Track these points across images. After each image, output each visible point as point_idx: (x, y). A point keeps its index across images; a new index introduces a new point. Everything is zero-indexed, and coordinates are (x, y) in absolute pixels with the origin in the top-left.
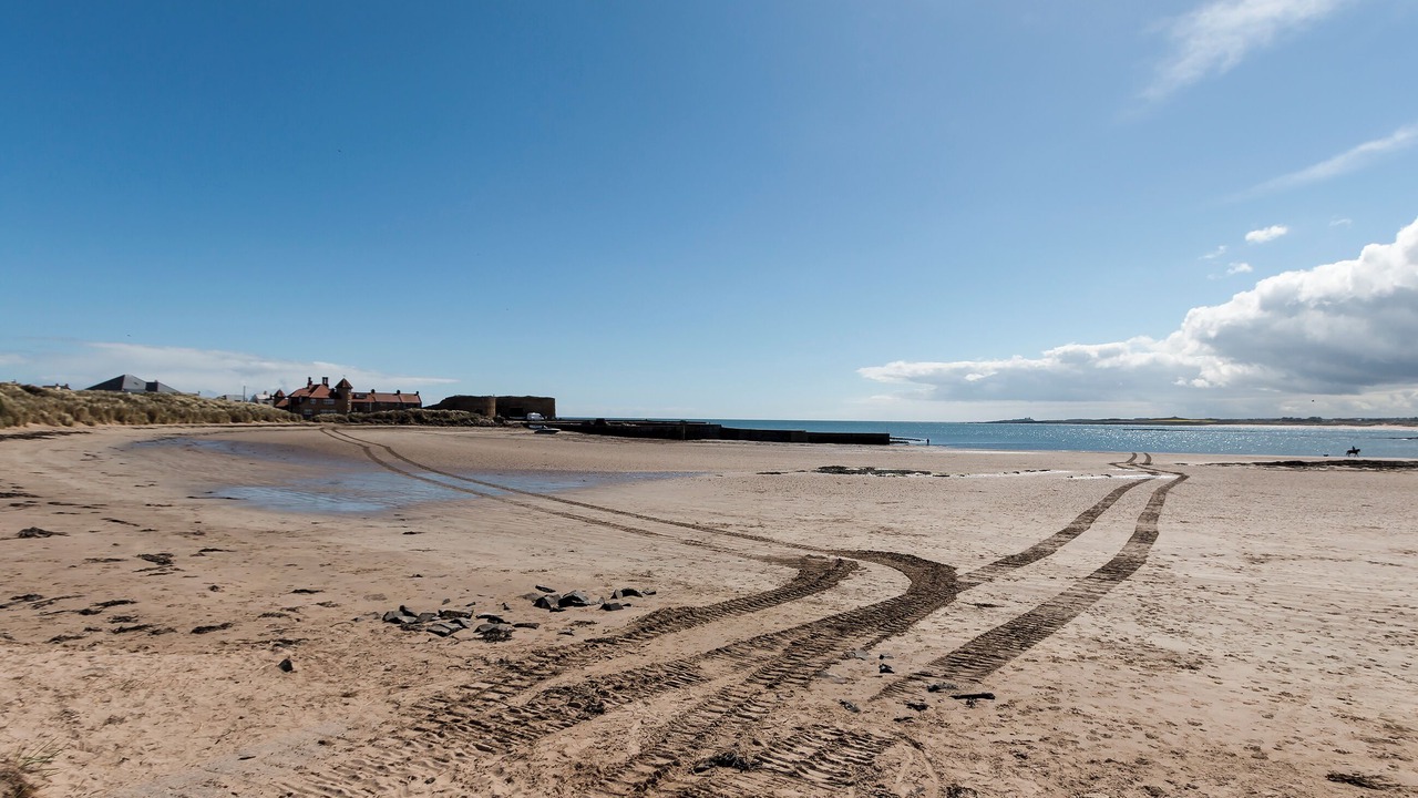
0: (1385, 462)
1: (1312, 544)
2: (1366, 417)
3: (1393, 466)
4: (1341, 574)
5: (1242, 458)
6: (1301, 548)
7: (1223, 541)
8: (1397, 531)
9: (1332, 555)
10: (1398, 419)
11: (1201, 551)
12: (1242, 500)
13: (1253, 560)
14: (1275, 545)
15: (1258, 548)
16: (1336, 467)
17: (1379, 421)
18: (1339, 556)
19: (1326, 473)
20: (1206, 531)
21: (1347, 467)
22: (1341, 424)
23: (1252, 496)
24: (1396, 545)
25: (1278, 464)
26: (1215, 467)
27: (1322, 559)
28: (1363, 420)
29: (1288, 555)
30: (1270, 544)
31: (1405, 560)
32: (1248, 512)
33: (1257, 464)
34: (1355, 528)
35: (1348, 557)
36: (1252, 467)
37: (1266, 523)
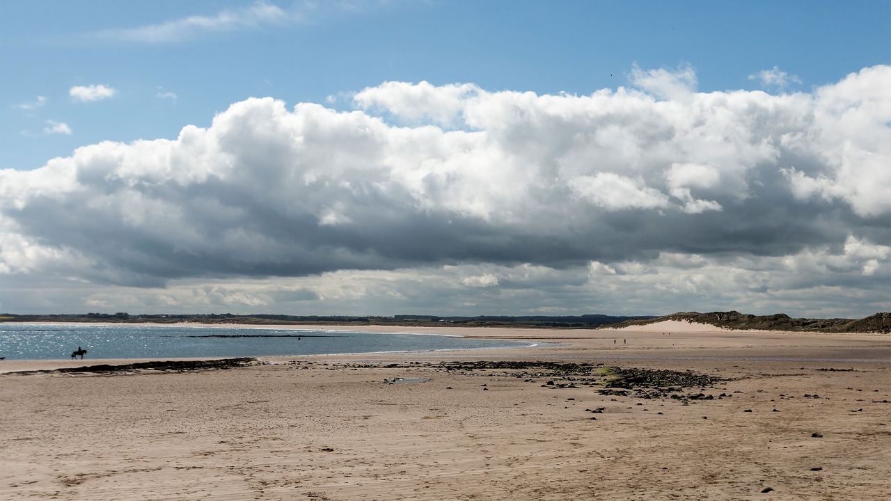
0: (186, 363)
1: (124, 456)
2: (170, 313)
3: (192, 366)
4: (153, 484)
5: (45, 364)
6: (115, 462)
7: (34, 465)
8: (198, 434)
9: (143, 466)
10: (197, 316)
11: (12, 480)
12: (50, 415)
13: (69, 483)
14: (89, 462)
15: (72, 468)
16: (142, 370)
17: (181, 318)
18: (151, 465)
19: (133, 378)
20: (13, 456)
21: (152, 370)
22: (146, 321)
23: (59, 410)
24: (198, 448)
25: (85, 369)
26: (13, 377)
27: (135, 471)
28: (167, 316)
29: (102, 472)
30: (84, 462)
31: (205, 461)
32: (56, 428)
33: (62, 371)
34: (162, 435)
35: (159, 465)
36: (57, 375)
37: (77, 439)
